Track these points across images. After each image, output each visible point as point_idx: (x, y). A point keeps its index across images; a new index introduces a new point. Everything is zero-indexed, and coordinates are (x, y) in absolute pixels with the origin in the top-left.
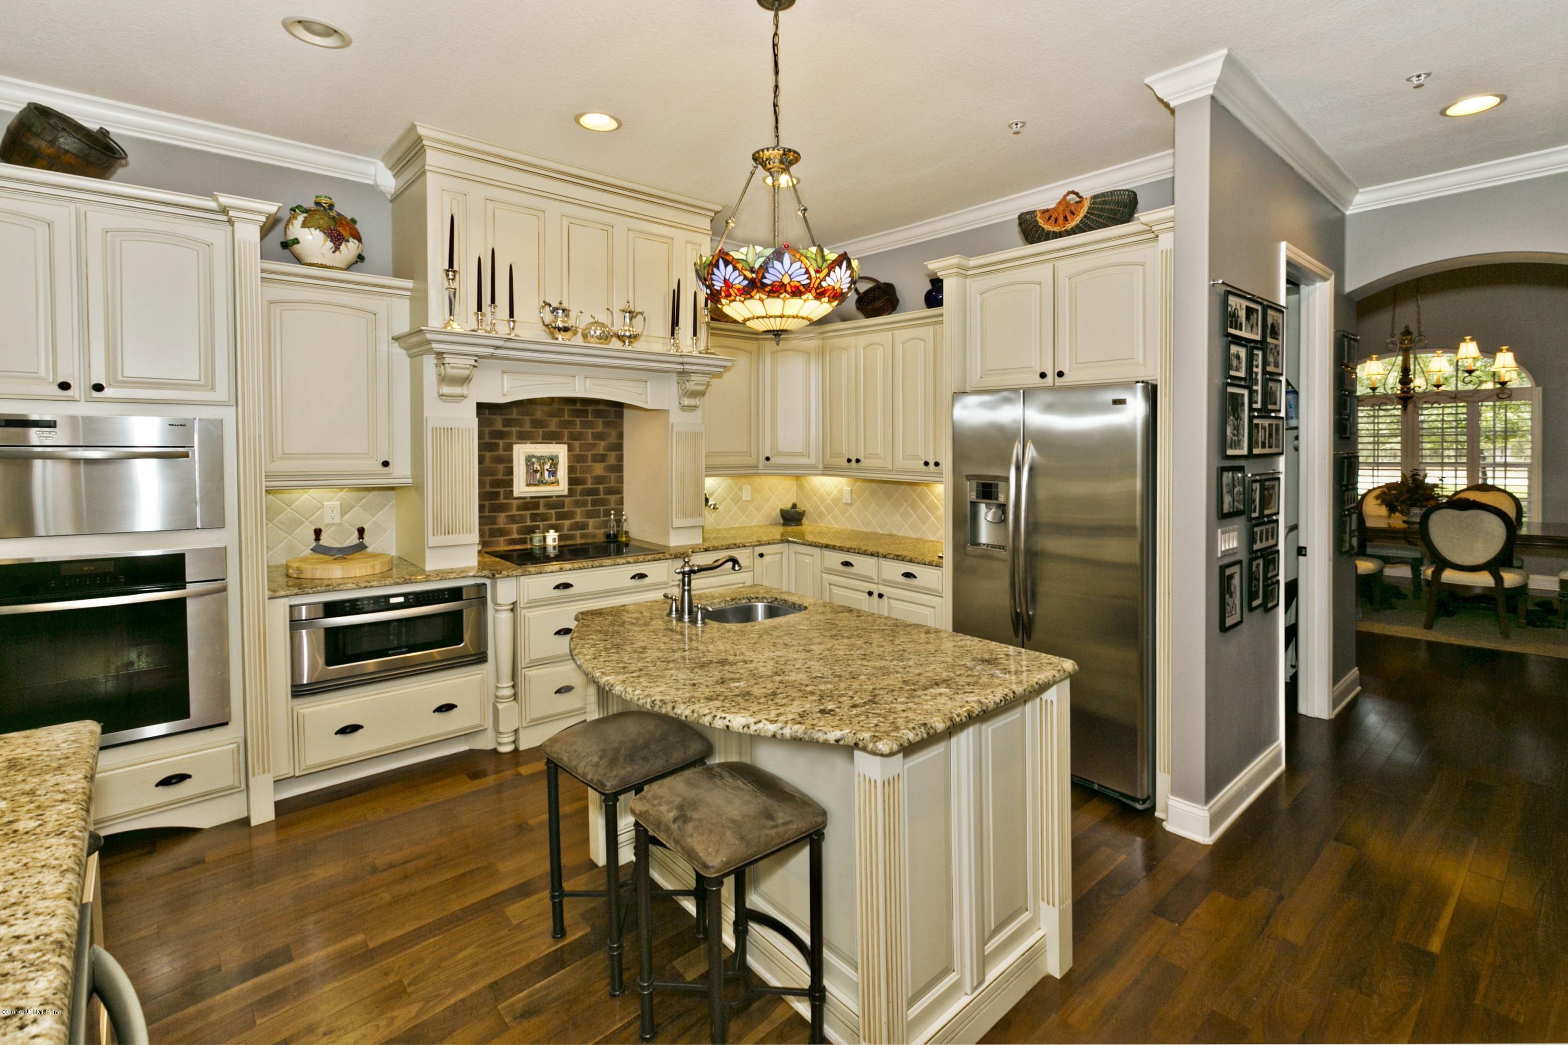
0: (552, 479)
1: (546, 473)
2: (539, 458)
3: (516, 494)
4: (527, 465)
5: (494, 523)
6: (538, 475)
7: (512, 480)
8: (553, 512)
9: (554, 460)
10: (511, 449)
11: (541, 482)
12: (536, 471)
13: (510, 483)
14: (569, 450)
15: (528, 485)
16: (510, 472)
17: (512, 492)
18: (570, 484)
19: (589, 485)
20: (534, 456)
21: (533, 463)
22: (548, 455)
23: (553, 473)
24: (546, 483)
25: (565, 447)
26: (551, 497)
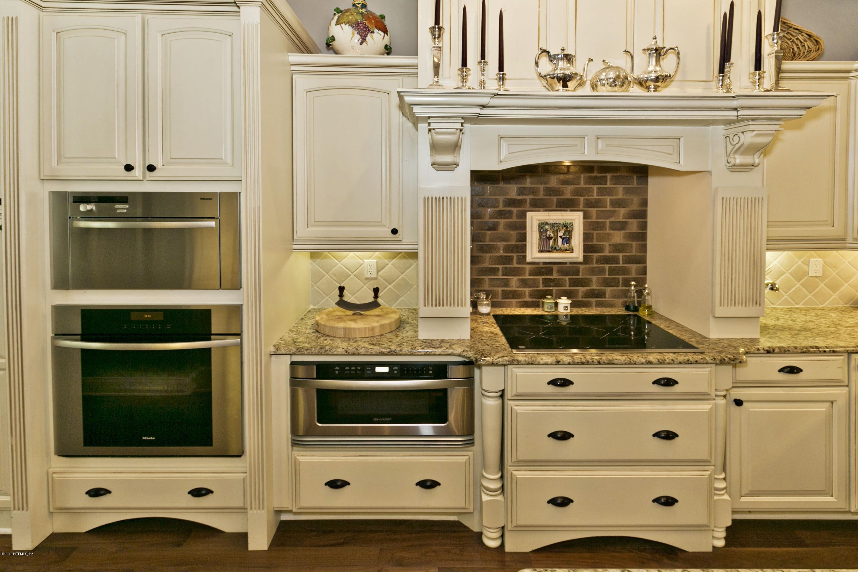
0: (566, 246)
1: (560, 240)
2: (552, 225)
3: (529, 259)
6: (551, 242)
7: (525, 245)
8: (567, 277)
9: (568, 228)
10: (525, 216)
11: (554, 249)
12: (550, 238)
13: (523, 249)
14: (585, 217)
15: (541, 251)
16: (523, 238)
17: (525, 257)
18: (585, 251)
19: (607, 253)
20: (547, 224)
21: (546, 230)
22: (562, 222)
23: (567, 240)
24: (560, 250)
25: (581, 214)
26: (565, 263)
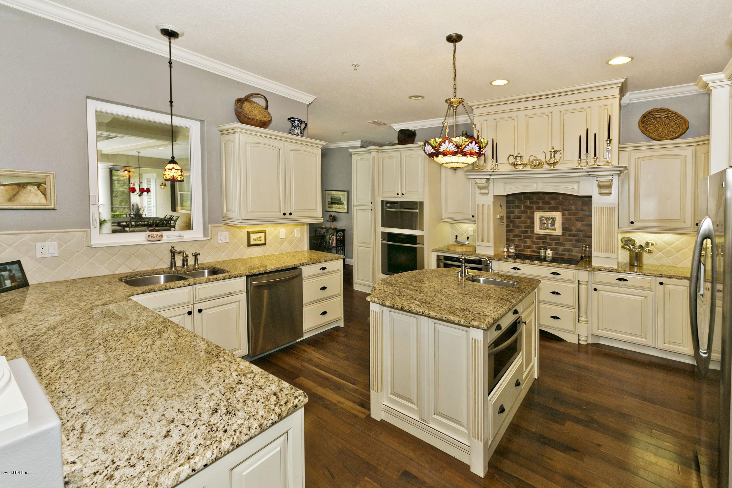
0: (552, 227)
1: (549, 225)
2: (546, 218)
3: (535, 232)
4: (540, 221)
5: (526, 243)
6: (545, 225)
7: (534, 226)
8: (553, 242)
9: (554, 220)
10: (534, 214)
11: (547, 229)
12: (545, 223)
13: (533, 228)
14: (563, 215)
15: (540, 229)
16: (533, 223)
17: (534, 231)
18: (563, 230)
19: (573, 232)
20: (543, 217)
21: (543, 220)
22: (550, 217)
23: (553, 225)
24: (550, 229)
25: (560, 214)
26: (553, 235)
